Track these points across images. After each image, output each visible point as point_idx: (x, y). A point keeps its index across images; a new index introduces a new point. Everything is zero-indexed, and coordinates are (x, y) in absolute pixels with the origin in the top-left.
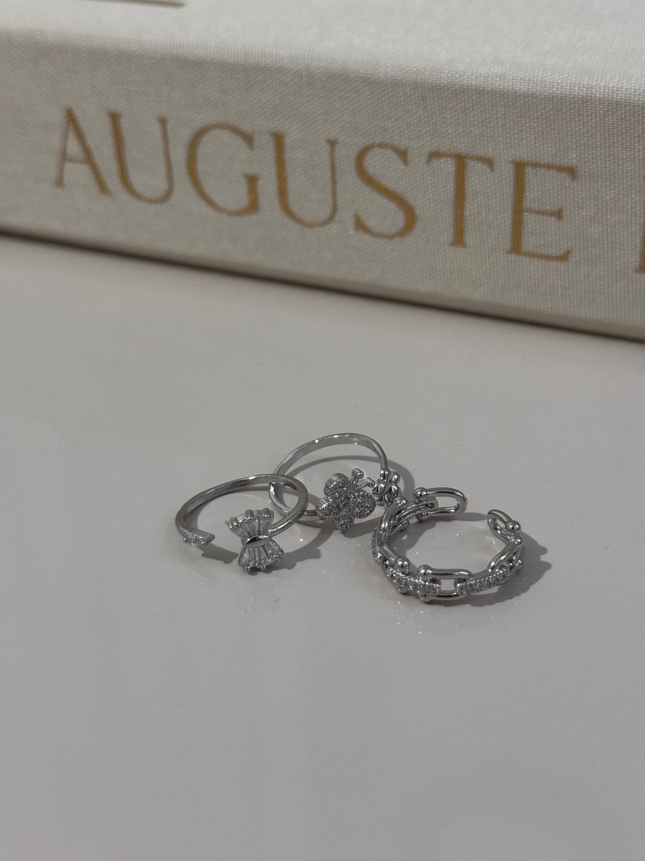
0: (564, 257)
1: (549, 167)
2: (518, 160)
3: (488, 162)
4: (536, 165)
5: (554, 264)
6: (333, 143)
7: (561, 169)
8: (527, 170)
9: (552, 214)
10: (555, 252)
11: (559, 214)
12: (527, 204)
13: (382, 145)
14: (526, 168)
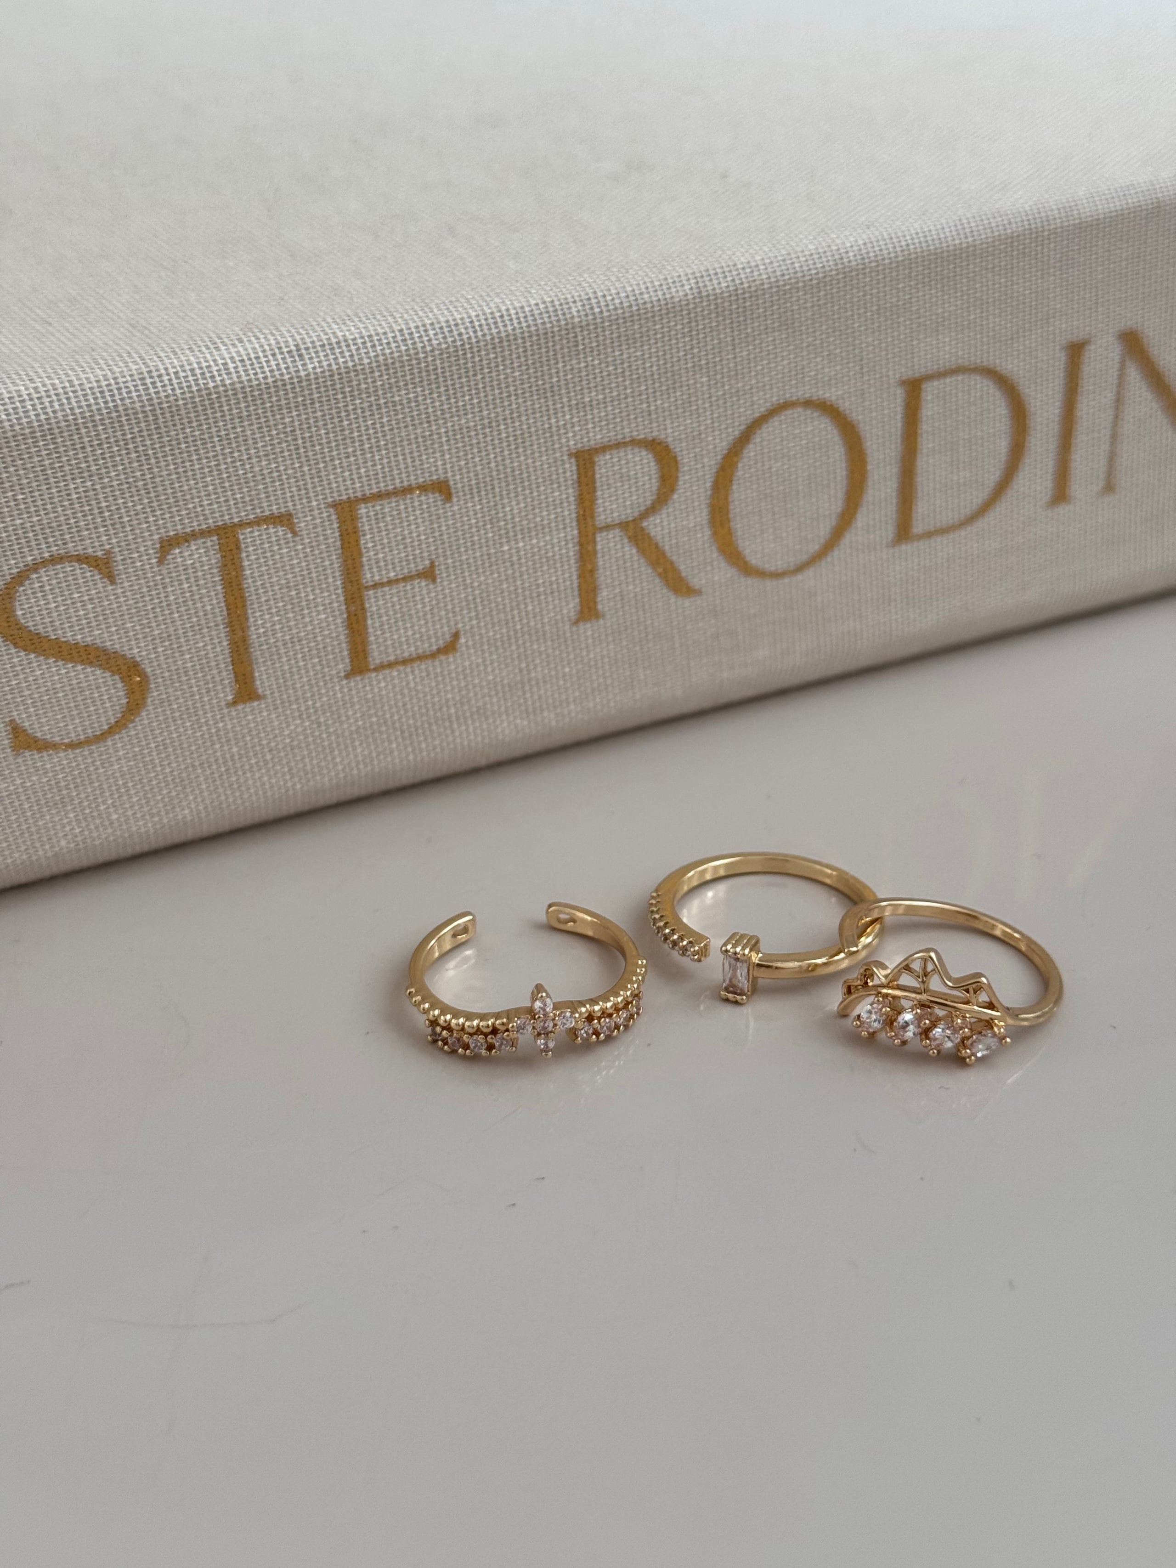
0: (450, 647)
1: (404, 492)
3: (285, 520)
4: (379, 496)
5: (435, 667)
7: (424, 488)
8: (362, 509)
9: (420, 575)
10: (433, 643)
11: (429, 574)
12: (371, 574)
13: (54, 560)
14: (360, 506)
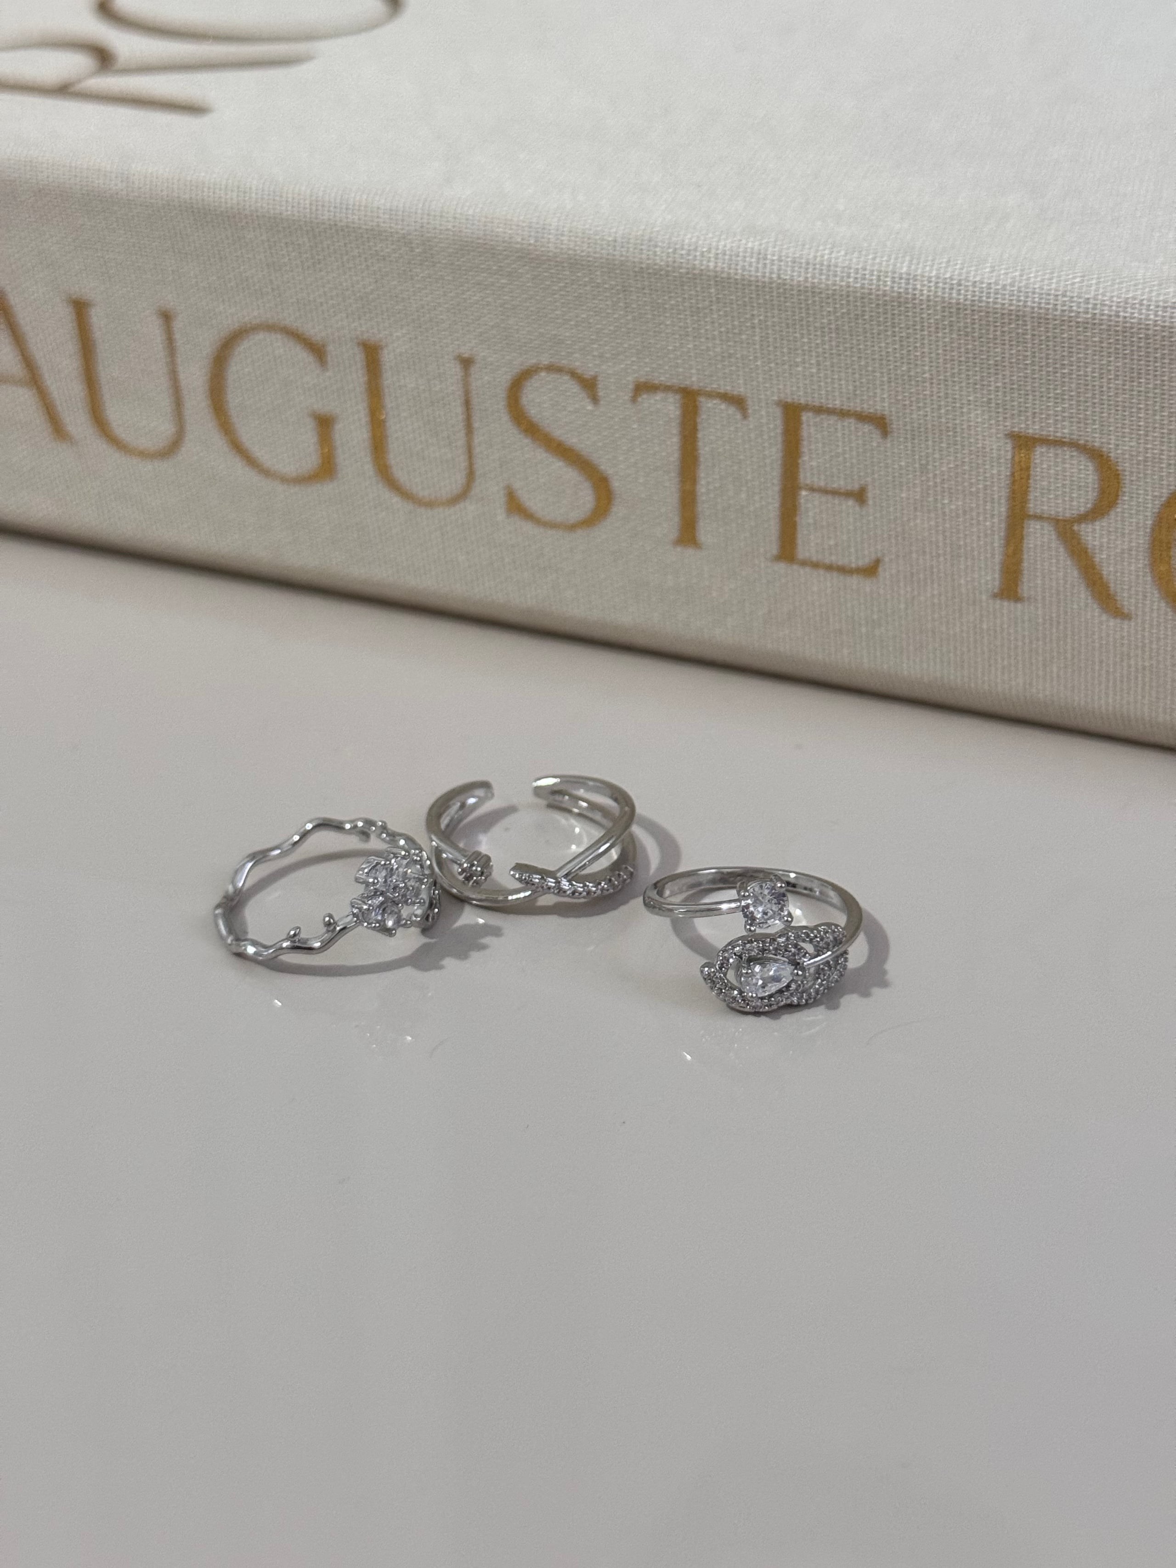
0: (871, 570)
1: (843, 414)
2: (789, 400)
3: (738, 402)
5: (854, 581)
6: (466, 363)
7: (862, 417)
8: (804, 418)
9: (848, 494)
10: (853, 560)
11: (860, 496)
12: (806, 476)
13: (552, 368)
14: (803, 414)
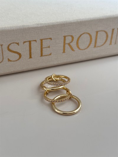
0: (50, 54)
1: (47, 39)
2: (41, 39)
4: (45, 39)
5: (49, 56)
6: (2, 45)
7: (49, 39)
8: (43, 40)
9: (48, 47)
11: (49, 47)
12: (43, 47)
13: (13, 43)
